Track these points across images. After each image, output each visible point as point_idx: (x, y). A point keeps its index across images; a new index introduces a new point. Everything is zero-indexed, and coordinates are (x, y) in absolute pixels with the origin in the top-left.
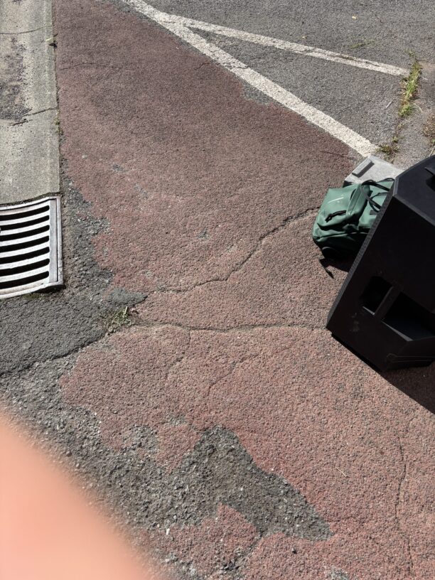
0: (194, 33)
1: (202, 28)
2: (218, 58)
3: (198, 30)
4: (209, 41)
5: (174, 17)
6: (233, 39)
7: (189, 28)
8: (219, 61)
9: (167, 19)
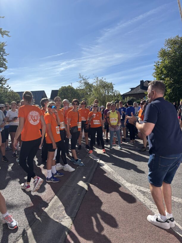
2: (146, 203)
3: (141, 190)
4: (144, 195)
5: (133, 185)
7: (138, 189)
8: (146, 204)
9: (130, 186)
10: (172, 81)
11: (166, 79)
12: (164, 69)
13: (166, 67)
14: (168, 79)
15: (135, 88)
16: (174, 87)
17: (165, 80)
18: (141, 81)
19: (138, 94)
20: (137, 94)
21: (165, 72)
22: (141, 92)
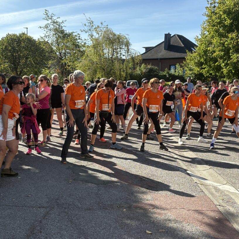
12: (225, 15)
13: (228, 12)
14: (233, 35)
15: (153, 48)
17: (227, 37)
18: (166, 35)
19: (161, 59)
20: (158, 59)
21: (228, 22)
22: (165, 57)
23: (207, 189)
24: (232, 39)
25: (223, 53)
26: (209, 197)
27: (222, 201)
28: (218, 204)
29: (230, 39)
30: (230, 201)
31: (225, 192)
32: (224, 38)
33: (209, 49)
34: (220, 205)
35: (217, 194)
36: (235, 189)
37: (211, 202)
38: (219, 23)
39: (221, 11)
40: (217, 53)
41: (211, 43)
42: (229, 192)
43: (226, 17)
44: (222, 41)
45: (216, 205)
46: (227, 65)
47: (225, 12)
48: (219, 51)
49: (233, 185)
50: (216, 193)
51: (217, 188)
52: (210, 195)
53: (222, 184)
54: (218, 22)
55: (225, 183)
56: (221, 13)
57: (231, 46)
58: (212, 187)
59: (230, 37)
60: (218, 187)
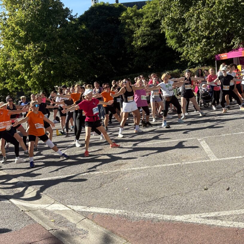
0: (208, 219)
1: (208, 216)
2: (239, 226)
3: (208, 217)
4: (222, 220)
5: (186, 216)
6: (231, 216)
7: (202, 218)
10: (39, 51)
11: (27, 47)
12: (18, 27)
13: (21, 24)
14: (30, 46)
16: (45, 63)
17: (25, 49)
21: (22, 34)
23: (35, 214)
24: (30, 50)
25: (23, 66)
26: (40, 223)
27: (54, 224)
28: (51, 228)
29: (27, 51)
30: (62, 221)
31: (55, 212)
32: (21, 50)
33: (8, 62)
34: (52, 230)
35: (48, 217)
36: (64, 206)
37: (43, 229)
38: (14, 36)
39: (13, 23)
40: (18, 66)
41: (9, 57)
42: (59, 211)
43: (20, 29)
44: (20, 54)
45: (49, 230)
46: (30, 77)
47: (17, 24)
48: (20, 64)
49: (61, 201)
50: (46, 216)
51: (46, 210)
52: (41, 221)
53: (50, 204)
54: (12, 34)
55: (53, 202)
56: (14, 25)
57: (30, 58)
58: (40, 211)
59: (27, 49)
60: (47, 208)
